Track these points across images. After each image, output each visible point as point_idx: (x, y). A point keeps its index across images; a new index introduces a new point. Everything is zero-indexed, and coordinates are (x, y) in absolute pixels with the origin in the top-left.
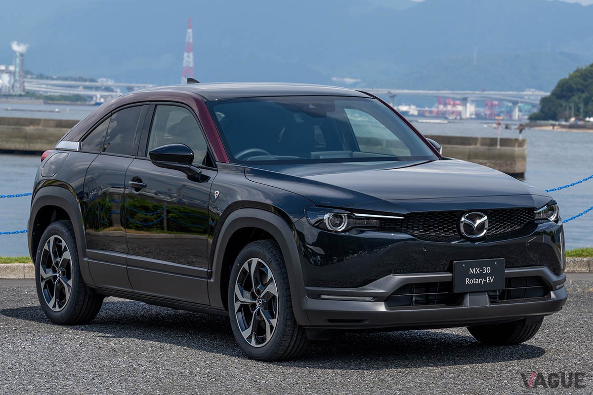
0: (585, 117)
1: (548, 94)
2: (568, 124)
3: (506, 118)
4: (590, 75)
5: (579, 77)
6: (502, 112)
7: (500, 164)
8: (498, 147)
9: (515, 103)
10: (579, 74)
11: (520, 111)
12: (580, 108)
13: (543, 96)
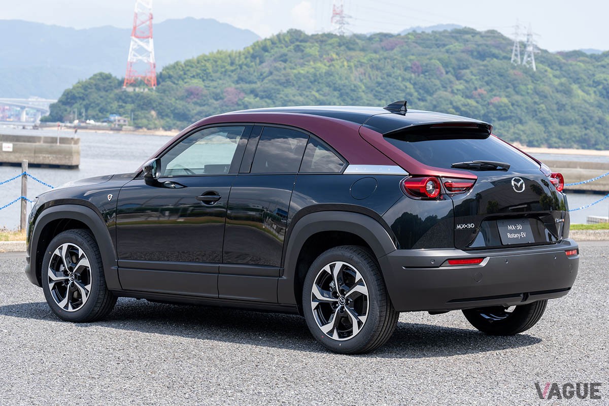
0: (86, 120)
1: (55, 101)
2: (72, 125)
3: (16, 120)
4: (89, 86)
5: (81, 87)
6: (12, 115)
7: (60, 158)
8: (58, 144)
9: (23, 108)
10: (80, 85)
11: (27, 114)
12: (82, 113)
13: (52, 103)
